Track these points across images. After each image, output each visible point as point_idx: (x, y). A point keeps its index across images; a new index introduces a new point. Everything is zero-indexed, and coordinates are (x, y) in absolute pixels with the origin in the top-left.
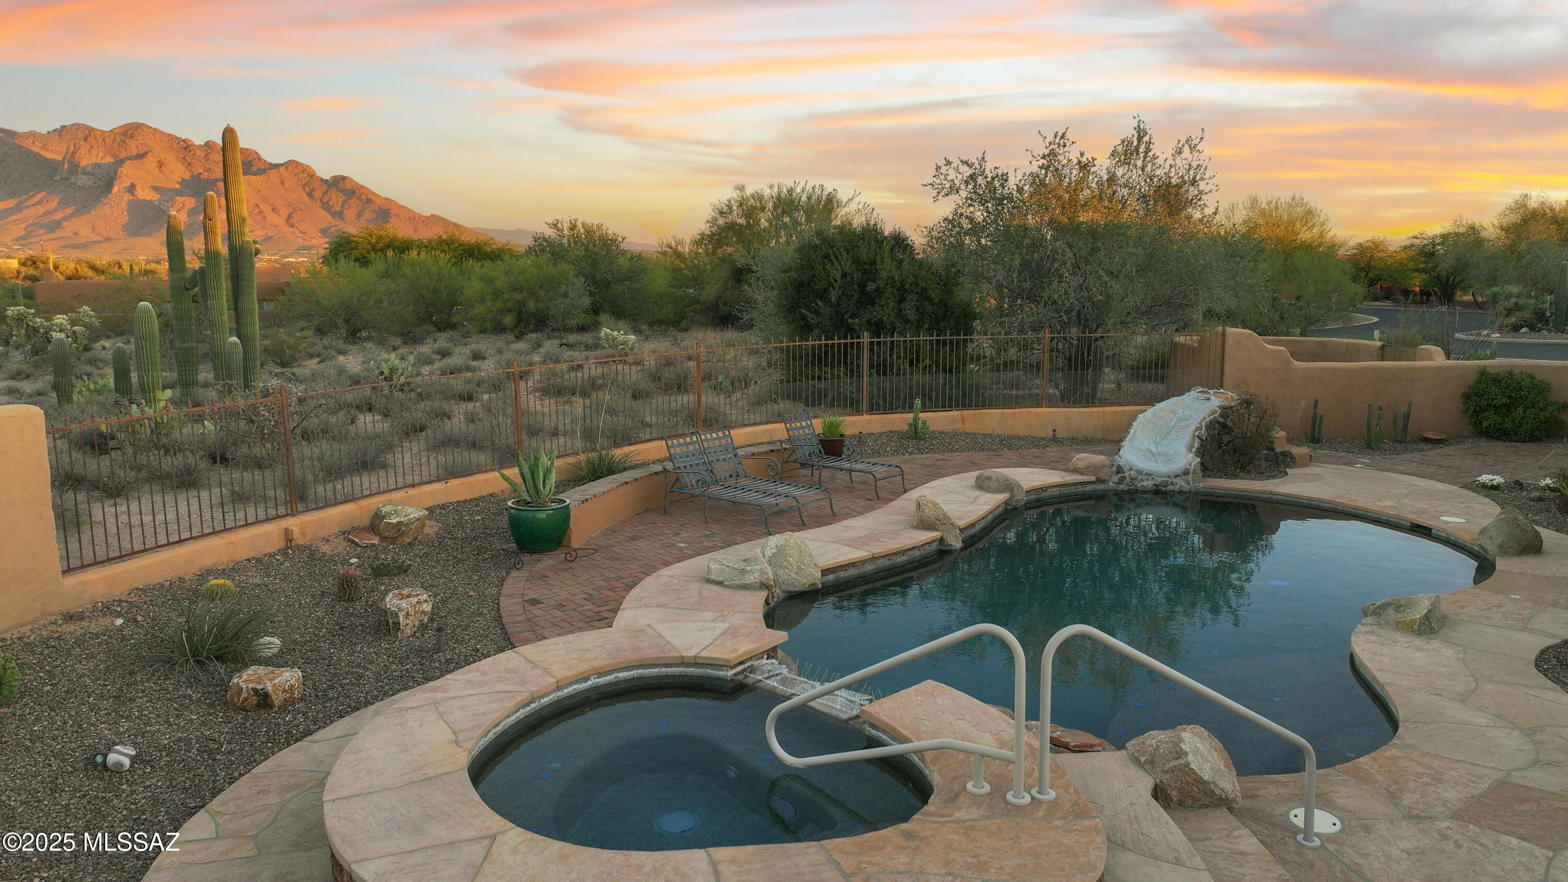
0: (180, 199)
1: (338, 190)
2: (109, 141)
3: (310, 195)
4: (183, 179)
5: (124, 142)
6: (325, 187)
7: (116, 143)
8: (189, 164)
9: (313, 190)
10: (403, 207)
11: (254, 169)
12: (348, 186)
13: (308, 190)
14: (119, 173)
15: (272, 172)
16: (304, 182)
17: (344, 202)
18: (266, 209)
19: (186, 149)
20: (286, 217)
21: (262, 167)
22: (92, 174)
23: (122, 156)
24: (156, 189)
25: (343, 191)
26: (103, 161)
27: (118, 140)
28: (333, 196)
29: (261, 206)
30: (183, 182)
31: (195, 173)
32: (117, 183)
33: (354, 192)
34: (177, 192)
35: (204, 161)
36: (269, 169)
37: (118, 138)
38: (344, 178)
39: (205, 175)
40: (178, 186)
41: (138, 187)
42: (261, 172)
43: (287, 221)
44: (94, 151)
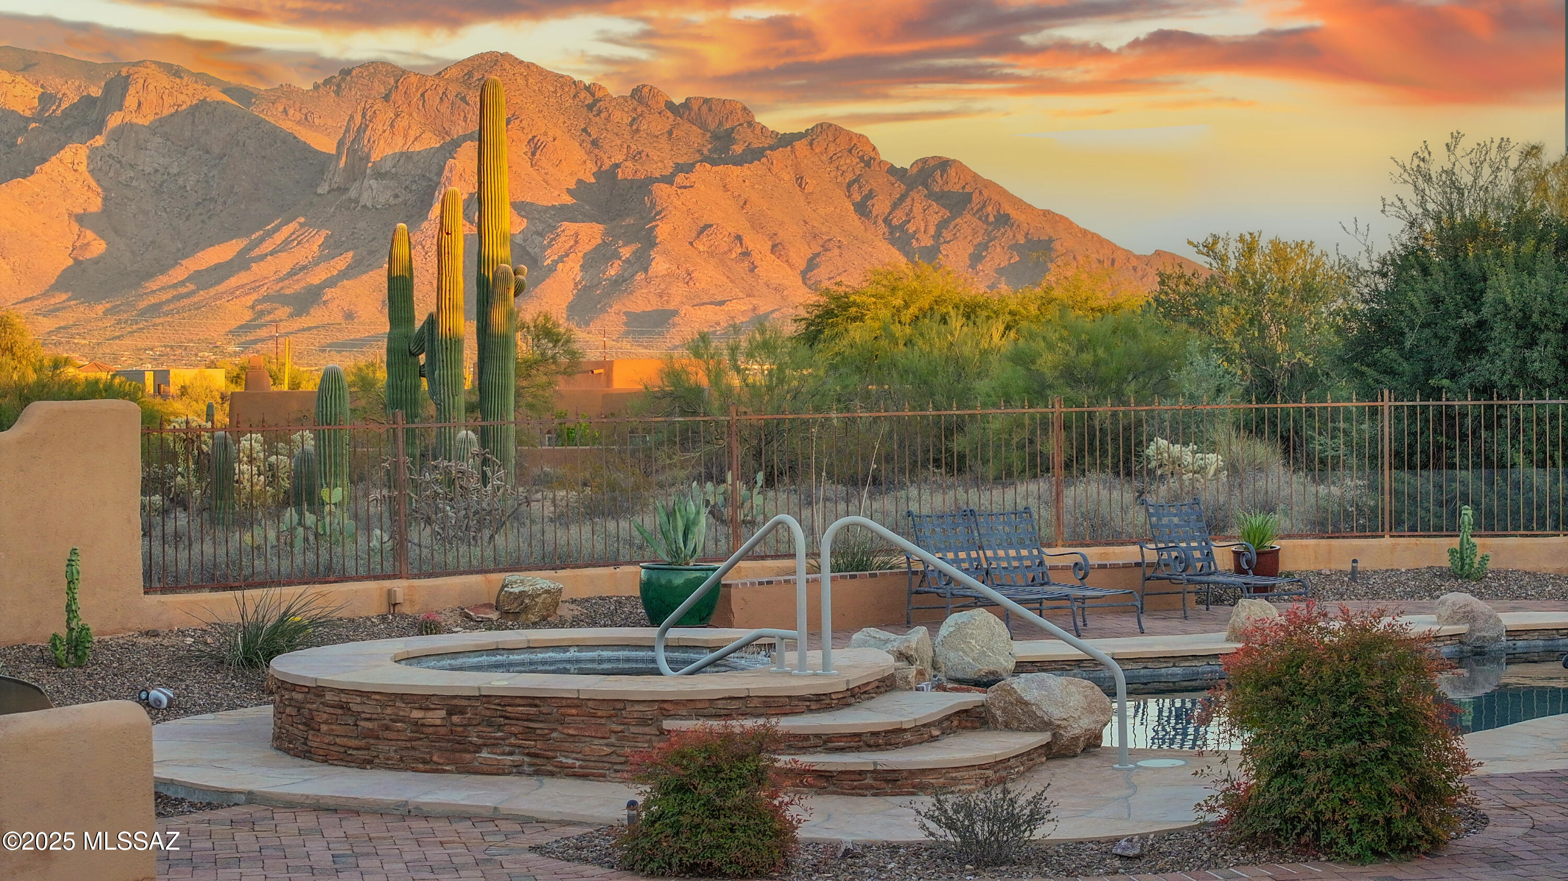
0: (569, 227)
1: (931, 195)
2: (433, 100)
3: (862, 209)
4: (580, 181)
5: (463, 99)
6: (899, 188)
7: (446, 103)
8: (595, 143)
9: (870, 195)
10: (1085, 232)
11: (738, 149)
12: (954, 186)
13: (857, 198)
14: (446, 173)
15: (777, 155)
16: (850, 177)
17: (943, 225)
18: (758, 245)
19: (590, 107)
20: (802, 265)
21: (756, 144)
22: (394, 177)
23: (458, 130)
24: (520, 207)
25: (941, 198)
26: (417, 147)
27: (451, 96)
28: (918, 209)
29: (748, 241)
30: (580, 190)
31: (607, 165)
32: (440, 194)
33: (967, 198)
34: (564, 213)
35: (627, 136)
36: (772, 148)
37: (453, 90)
38: (944, 164)
39: (627, 172)
40: (568, 200)
42: (753, 155)
43: (804, 274)
44: (402, 123)
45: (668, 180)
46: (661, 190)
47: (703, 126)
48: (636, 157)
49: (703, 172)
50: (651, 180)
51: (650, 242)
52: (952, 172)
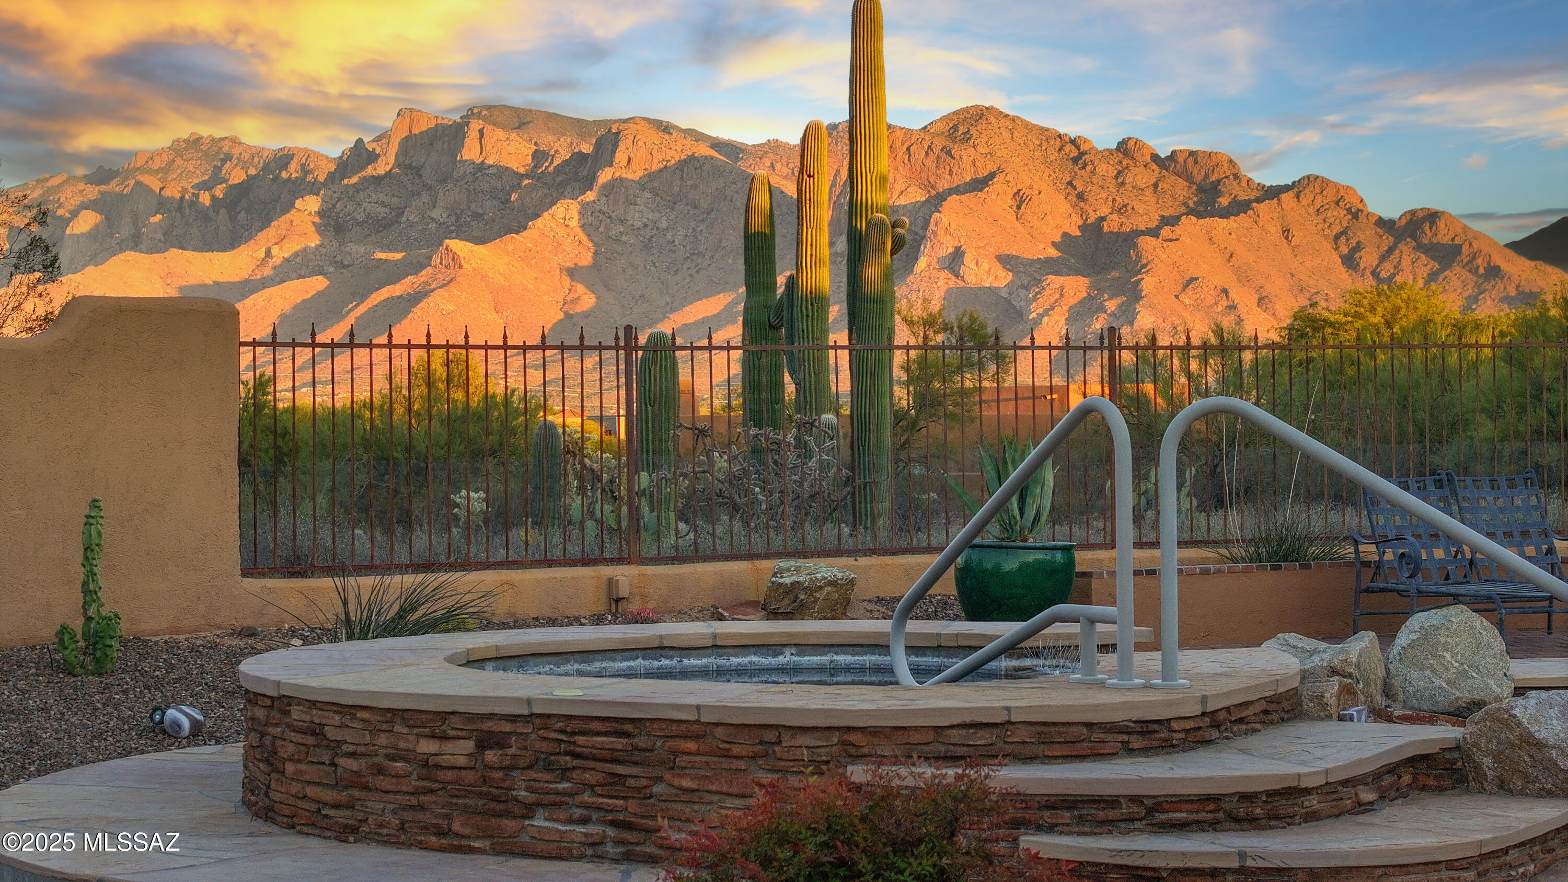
0: (1054, 281)
1: (1419, 247)
2: (919, 153)
3: (1350, 261)
4: (1065, 235)
5: (949, 153)
6: (1387, 240)
7: (932, 157)
8: (1080, 196)
9: (1358, 248)
11: (1224, 201)
12: (1443, 236)
13: (1345, 250)
14: (932, 226)
15: (1263, 208)
16: (1337, 229)
17: (1432, 277)
18: (1244, 298)
19: (1075, 160)
21: (1242, 197)
23: (944, 184)
24: (1005, 261)
25: (1431, 250)
26: (903, 201)
27: (937, 150)
28: (1406, 261)
29: (1233, 294)
30: (1066, 243)
31: (1092, 218)
32: (926, 248)
33: (1457, 250)
34: (1050, 266)
35: (1113, 189)
36: (1258, 200)
37: (938, 144)
38: (1433, 216)
39: (1112, 225)
40: (1053, 252)
41: (968, 259)
42: (1239, 207)
45: (1154, 233)
46: (1146, 243)
47: (1189, 179)
48: (1121, 210)
49: (1190, 222)
50: (1138, 233)
51: (1135, 295)
52: (1441, 224)
